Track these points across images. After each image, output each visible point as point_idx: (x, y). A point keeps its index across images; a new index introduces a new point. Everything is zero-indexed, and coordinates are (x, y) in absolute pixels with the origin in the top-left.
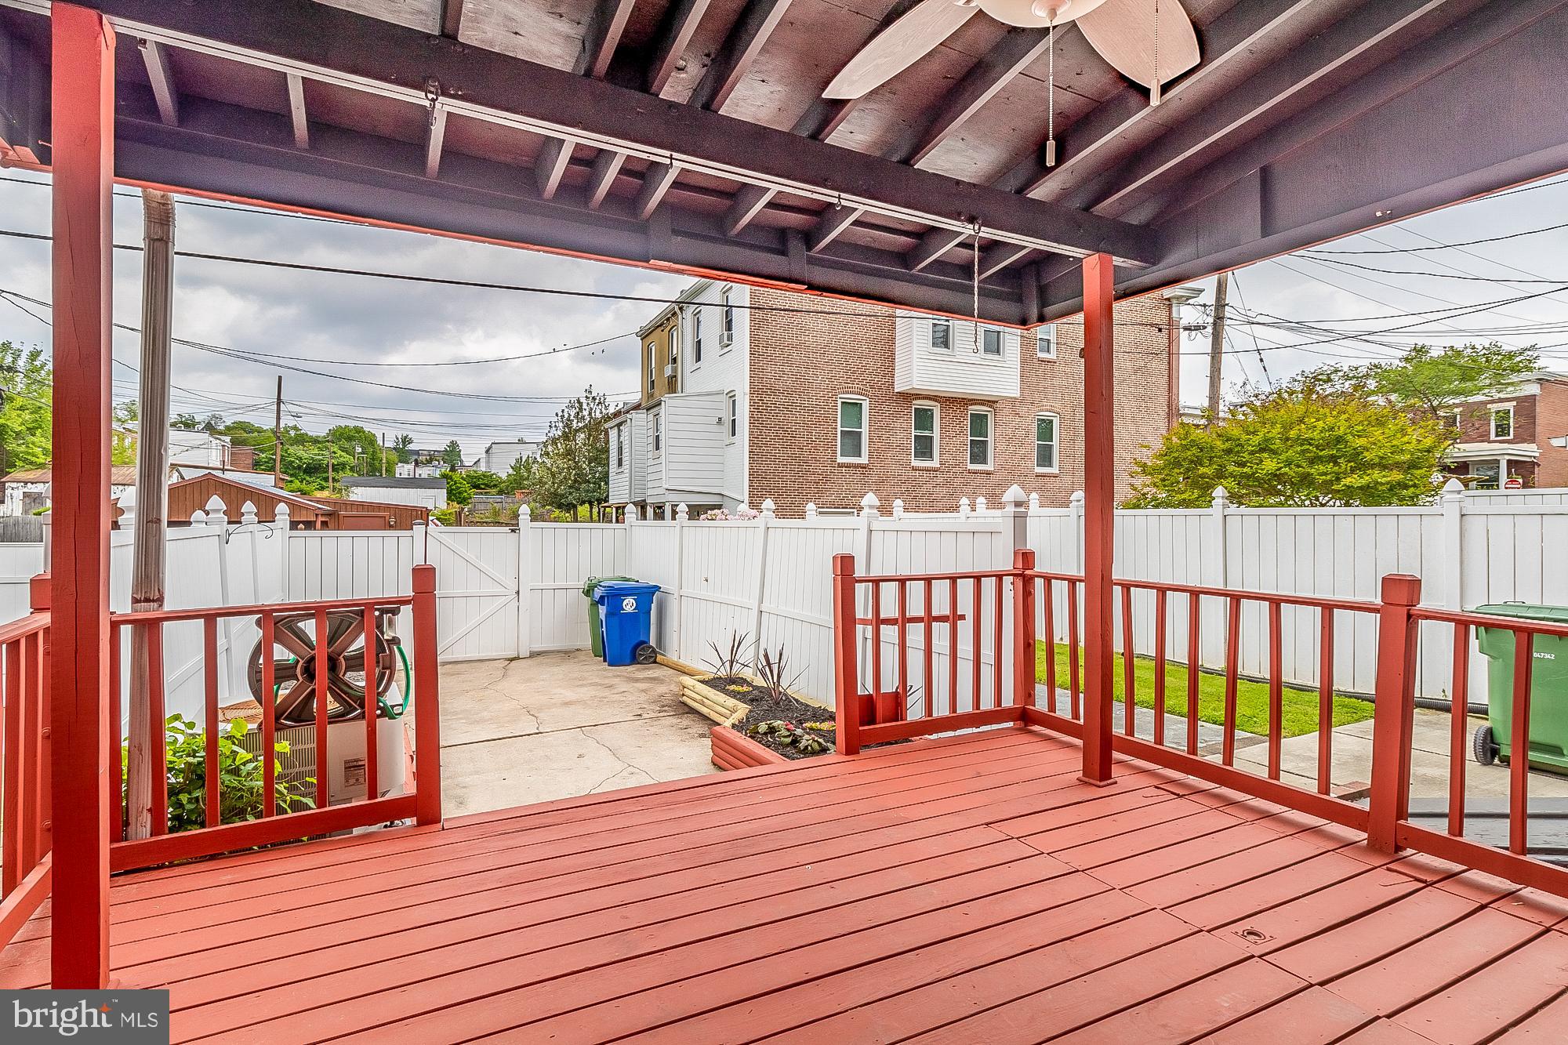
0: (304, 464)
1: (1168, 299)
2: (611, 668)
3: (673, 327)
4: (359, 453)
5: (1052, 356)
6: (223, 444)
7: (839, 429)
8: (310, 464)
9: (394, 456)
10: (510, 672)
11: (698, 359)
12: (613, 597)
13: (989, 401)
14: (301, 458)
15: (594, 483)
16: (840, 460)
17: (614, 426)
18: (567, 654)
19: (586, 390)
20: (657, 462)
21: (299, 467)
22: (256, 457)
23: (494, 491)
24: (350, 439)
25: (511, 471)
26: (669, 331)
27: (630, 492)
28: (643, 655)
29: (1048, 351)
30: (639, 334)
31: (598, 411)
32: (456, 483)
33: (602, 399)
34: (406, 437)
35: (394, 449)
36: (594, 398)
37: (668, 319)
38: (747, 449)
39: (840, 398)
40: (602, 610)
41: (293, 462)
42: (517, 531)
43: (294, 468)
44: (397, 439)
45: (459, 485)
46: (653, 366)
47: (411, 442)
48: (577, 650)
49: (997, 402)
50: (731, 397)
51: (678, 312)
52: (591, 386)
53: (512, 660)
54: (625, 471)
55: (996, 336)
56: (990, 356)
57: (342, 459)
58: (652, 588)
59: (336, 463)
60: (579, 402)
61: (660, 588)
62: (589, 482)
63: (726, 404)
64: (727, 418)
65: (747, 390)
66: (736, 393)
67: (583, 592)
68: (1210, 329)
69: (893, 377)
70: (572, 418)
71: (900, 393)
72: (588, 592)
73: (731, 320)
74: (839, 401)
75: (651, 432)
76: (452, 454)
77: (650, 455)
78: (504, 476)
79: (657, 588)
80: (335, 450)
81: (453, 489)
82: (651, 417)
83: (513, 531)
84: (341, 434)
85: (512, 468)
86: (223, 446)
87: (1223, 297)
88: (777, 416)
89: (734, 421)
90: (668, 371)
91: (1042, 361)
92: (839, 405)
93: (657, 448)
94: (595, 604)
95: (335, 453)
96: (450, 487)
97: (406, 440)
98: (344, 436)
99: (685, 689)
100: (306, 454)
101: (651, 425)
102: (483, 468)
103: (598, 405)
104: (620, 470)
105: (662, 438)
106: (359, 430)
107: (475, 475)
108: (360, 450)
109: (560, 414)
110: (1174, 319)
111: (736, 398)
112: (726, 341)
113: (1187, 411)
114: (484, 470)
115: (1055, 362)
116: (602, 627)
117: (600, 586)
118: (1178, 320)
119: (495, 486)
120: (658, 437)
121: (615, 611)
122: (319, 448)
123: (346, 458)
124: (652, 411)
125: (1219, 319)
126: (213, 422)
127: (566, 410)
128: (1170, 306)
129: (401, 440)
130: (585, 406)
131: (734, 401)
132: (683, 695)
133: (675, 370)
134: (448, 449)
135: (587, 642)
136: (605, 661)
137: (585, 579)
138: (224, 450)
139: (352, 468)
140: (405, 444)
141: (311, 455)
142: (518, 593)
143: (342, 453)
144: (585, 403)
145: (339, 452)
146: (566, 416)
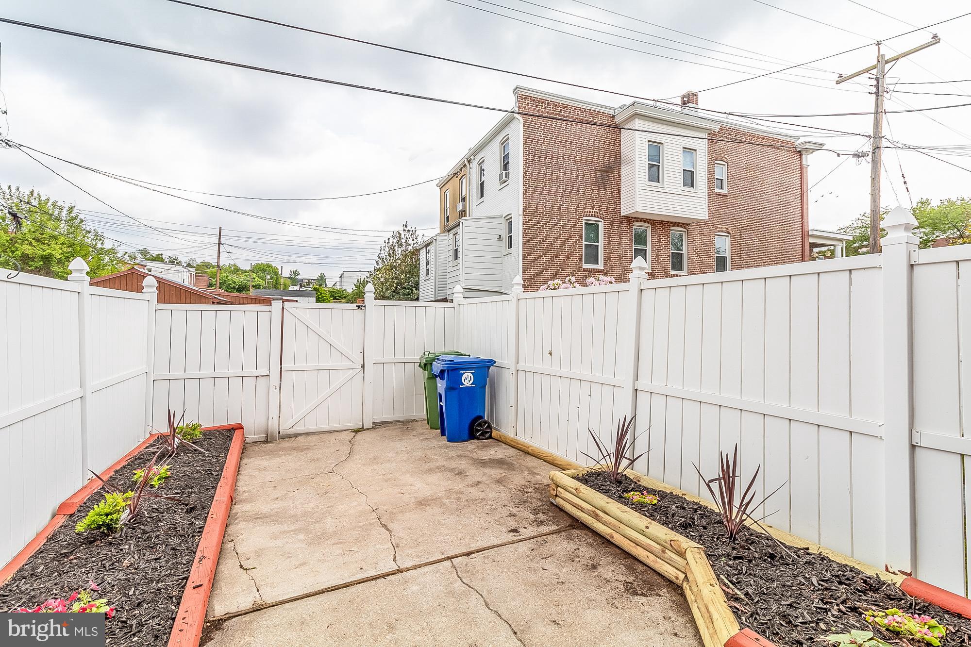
0: (237, 285)
1: (800, 151)
2: (451, 444)
3: (464, 175)
5: (725, 191)
6: (190, 272)
7: (584, 243)
8: (240, 285)
9: (289, 282)
10: (356, 448)
11: (482, 195)
12: (452, 371)
13: (684, 224)
14: (235, 281)
15: (408, 289)
16: (585, 266)
17: (423, 247)
18: (405, 425)
19: (404, 225)
20: (456, 268)
21: (234, 287)
22: (210, 281)
23: (344, 300)
24: (264, 271)
25: (355, 288)
26: (460, 180)
27: (435, 293)
29: (722, 188)
30: (439, 185)
31: (411, 239)
32: (321, 294)
33: (414, 231)
34: (296, 271)
35: (289, 278)
36: (409, 231)
37: (461, 170)
38: (521, 257)
39: (584, 220)
40: (441, 385)
41: (231, 284)
42: (363, 308)
43: (231, 288)
44: (291, 272)
45: (323, 294)
46: (448, 206)
47: (298, 274)
48: (413, 420)
49: (689, 225)
50: (507, 220)
51: (467, 164)
52: (407, 222)
53: (357, 431)
54: (431, 278)
55: (690, 174)
56: (686, 189)
57: (258, 282)
58: (488, 362)
59: (255, 285)
60: (399, 233)
61: (495, 362)
62: (405, 288)
63: (505, 226)
64: (505, 235)
65: (521, 212)
66: (512, 216)
67: (420, 366)
68: (869, 158)
69: (619, 204)
70: (394, 244)
71: (625, 217)
72: (426, 366)
73: (508, 163)
74: (584, 222)
75: (451, 247)
76: (322, 279)
77: (450, 264)
78: (350, 291)
79: (492, 362)
80: (255, 277)
81: (320, 298)
82: (451, 236)
83: (359, 308)
84: (259, 268)
85: (355, 285)
86: (191, 274)
87: (880, 131)
88: (541, 232)
89: (510, 237)
90: (460, 207)
91: (718, 195)
92: (584, 225)
93: (456, 258)
94: (433, 377)
95: (254, 279)
96: (318, 296)
97: (296, 273)
98: (261, 269)
99: (559, 489)
100: (239, 279)
101: (451, 242)
102: (338, 287)
103: (411, 235)
104: (427, 278)
105: (460, 249)
106: (269, 266)
107: (333, 290)
108: (269, 278)
109: (387, 241)
110: (804, 166)
111: (513, 220)
112: (504, 178)
113: (815, 233)
114: (339, 288)
115: (727, 196)
116: (441, 401)
117: (438, 359)
118: (806, 166)
119: (345, 297)
120: (456, 250)
121: (454, 386)
122: (245, 275)
123: (261, 282)
124: (452, 232)
125: (876, 148)
126: (191, 263)
127: (391, 239)
128: (801, 155)
129: (293, 273)
130: (402, 236)
131: (510, 223)
132: (556, 496)
133: (464, 206)
134: (319, 278)
135: (422, 413)
136: (443, 434)
137: (424, 353)
138: (191, 276)
139: (264, 288)
140: (295, 275)
141: (241, 280)
142: (363, 366)
143: (259, 279)
144: (403, 234)
145: (257, 278)
146: (391, 243)
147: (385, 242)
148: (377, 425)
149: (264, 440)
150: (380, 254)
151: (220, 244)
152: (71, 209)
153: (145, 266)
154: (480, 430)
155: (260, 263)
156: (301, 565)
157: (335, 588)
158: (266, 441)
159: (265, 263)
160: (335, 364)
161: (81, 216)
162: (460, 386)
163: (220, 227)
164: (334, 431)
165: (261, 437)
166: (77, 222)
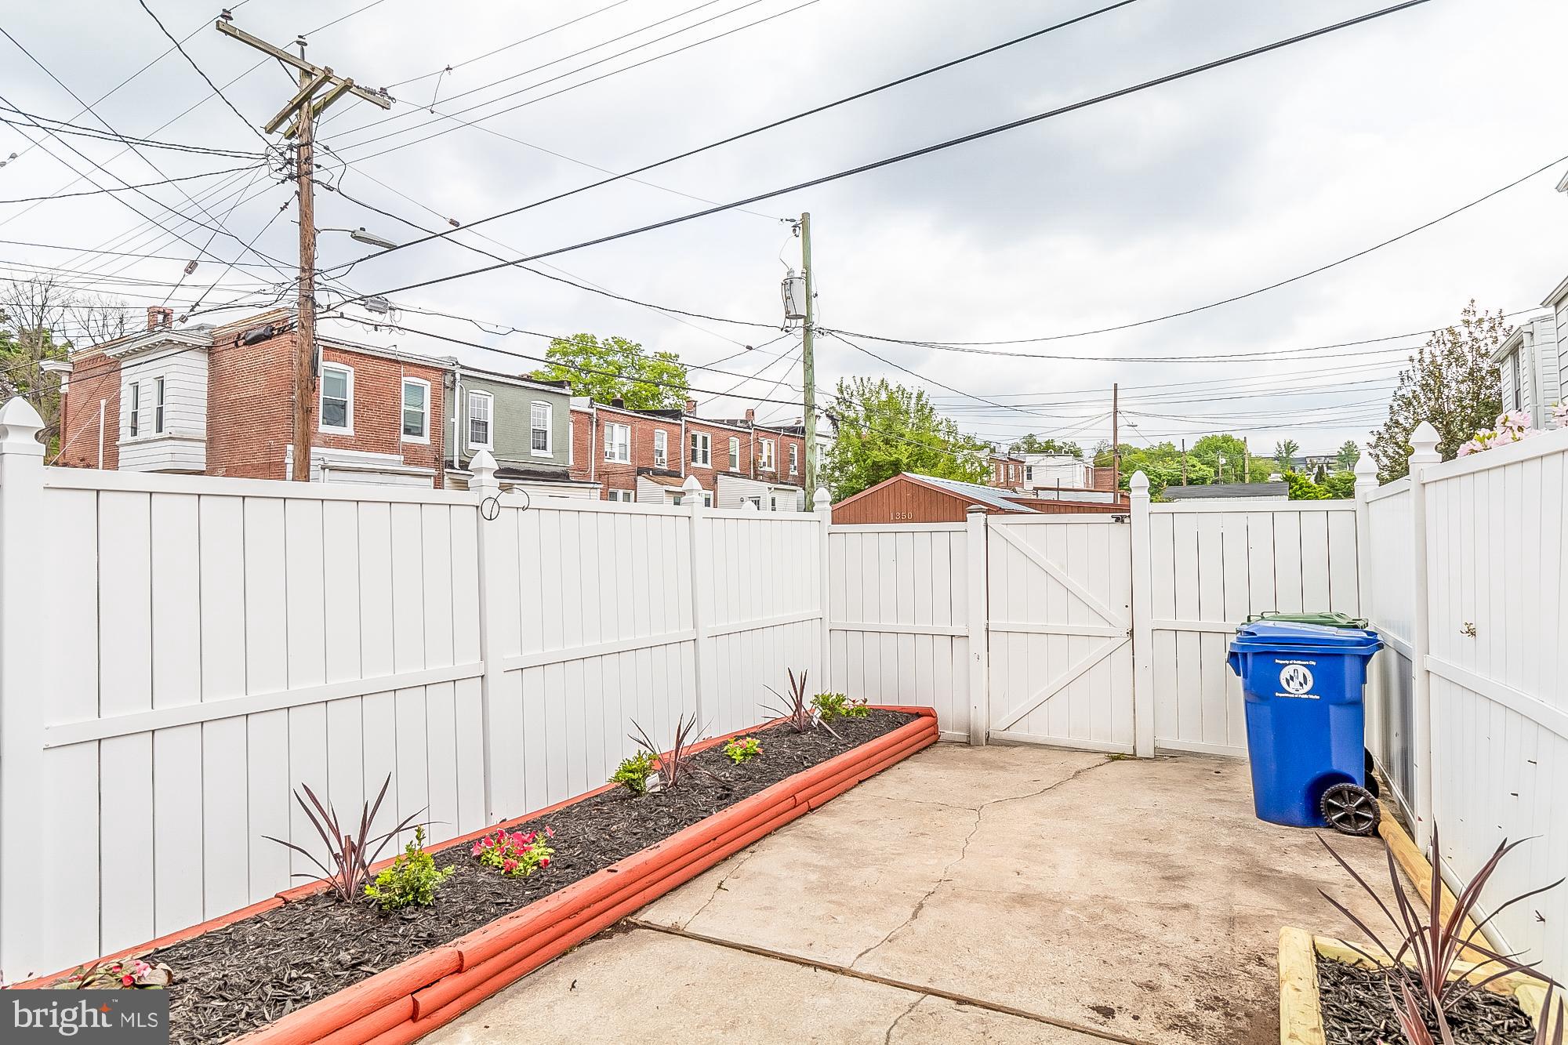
4: (1222, 465)
6: (1086, 465)
12: (1261, 657)
14: (1159, 474)
17: (1506, 358)
19: (1465, 311)
28: (1341, 809)
32: (1301, 487)
34: (1292, 443)
35: (1275, 459)
36: (1481, 322)
44: (1279, 446)
45: (1306, 490)
47: (1295, 448)
52: (1473, 301)
53: (1117, 758)
57: (1201, 472)
59: (1195, 478)
60: (1451, 332)
70: (1439, 360)
80: (1196, 463)
84: (1209, 446)
95: (1194, 466)
97: (1290, 447)
98: (1212, 448)
106: (1227, 439)
108: (1226, 461)
109: (1417, 357)
121: (1263, 692)
122: (1178, 462)
127: (1427, 350)
129: (1283, 449)
130: (1463, 337)
134: (1343, 453)
137: (1249, 617)
138: (1087, 472)
139: (1216, 482)
140: (1288, 453)
141: (1170, 471)
142: (1131, 633)
143: (1202, 467)
144: (1464, 332)
145: (1199, 465)
146: (1427, 360)
147: (1412, 360)
148: (1162, 755)
149: (965, 740)
150: (1400, 388)
151: (1115, 412)
152: (920, 396)
153: (1024, 462)
154: (1339, 809)
155: (1210, 435)
156: (766, 908)
157: (754, 950)
158: (968, 744)
159: (1220, 435)
160: (1075, 626)
161: (931, 403)
162: (1277, 694)
163: (1116, 385)
164: (1077, 750)
165: (960, 735)
166: (927, 411)
